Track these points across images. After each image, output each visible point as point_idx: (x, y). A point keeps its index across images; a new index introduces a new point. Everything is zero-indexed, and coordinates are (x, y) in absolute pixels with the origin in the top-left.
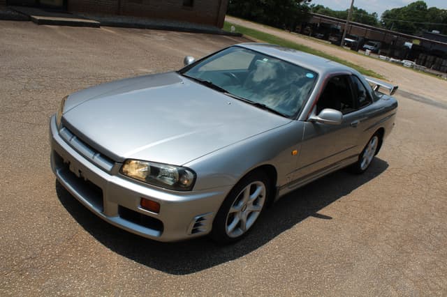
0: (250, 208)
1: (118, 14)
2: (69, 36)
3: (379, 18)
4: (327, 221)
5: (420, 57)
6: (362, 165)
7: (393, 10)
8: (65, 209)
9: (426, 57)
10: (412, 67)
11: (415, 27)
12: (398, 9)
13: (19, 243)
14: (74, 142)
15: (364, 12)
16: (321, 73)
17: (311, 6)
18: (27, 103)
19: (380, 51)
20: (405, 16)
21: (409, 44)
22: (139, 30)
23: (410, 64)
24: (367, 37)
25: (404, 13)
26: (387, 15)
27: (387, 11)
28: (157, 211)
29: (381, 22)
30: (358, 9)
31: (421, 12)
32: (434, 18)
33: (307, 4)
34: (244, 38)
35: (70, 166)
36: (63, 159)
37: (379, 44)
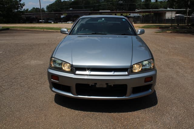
7: (49, 5)
11: (61, 10)
17: (24, 10)
25: (54, 5)
26: (48, 7)
27: (47, 6)
32: (66, 5)
33: (22, 9)
34: (11, 30)
35: (96, 85)
36: (89, 84)
37: (54, 19)
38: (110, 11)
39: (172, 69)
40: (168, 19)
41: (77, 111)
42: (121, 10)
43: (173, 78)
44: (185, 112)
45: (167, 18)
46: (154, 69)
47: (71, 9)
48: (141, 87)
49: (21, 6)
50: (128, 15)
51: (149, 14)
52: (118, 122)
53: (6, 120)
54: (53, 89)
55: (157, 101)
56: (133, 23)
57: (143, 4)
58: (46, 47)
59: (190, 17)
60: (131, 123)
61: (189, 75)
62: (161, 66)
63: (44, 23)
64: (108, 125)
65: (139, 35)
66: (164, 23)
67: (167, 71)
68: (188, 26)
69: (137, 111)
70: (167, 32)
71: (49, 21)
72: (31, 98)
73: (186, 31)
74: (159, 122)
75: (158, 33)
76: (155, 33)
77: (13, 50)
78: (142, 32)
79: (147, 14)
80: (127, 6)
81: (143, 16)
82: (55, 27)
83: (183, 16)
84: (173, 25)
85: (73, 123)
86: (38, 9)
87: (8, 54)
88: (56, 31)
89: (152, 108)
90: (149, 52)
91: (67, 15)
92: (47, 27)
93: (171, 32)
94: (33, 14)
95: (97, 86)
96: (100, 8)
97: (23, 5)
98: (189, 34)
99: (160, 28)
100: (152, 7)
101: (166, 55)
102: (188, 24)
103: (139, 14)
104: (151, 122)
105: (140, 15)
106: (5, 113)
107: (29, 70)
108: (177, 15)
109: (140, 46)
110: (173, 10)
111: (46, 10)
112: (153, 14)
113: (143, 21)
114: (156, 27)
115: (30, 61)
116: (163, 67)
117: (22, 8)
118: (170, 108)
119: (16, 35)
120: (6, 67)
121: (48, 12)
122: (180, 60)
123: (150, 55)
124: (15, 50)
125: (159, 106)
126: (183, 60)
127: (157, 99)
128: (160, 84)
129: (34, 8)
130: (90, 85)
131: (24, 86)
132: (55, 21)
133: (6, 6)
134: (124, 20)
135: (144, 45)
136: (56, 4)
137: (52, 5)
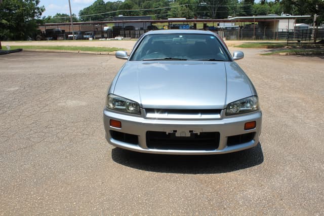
7: (84, 9)
9: (124, 32)
10: (122, 39)
11: (103, 17)
17: (44, 18)
20: (94, 11)
25: (92, 9)
26: (82, 13)
27: (81, 11)
29: (80, 19)
31: (102, 6)
32: (112, 8)
33: (40, 17)
34: (25, 51)
35: (176, 133)
36: (166, 132)
37: (93, 33)
38: (185, 19)
39: (286, 112)
40: (283, 32)
41: (148, 172)
42: (204, 17)
43: (286, 126)
44: (303, 172)
45: (280, 30)
46: (258, 110)
47: (120, 16)
48: (240, 135)
49: (39, 12)
50: (215, 25)
51: (250, 23)
52: (207, 186)
53: (46, 185)
54: (113, 141)
55: (263, 158)
56: (224, 39)
57: (241, 8)
58: (88, 79)
59: (319, 27)
60: (225, 187)
61: (312, 121)
62: (270, 109)
63: (77, 39)
64: (194, 189)
65: (235, 61)
66: (275, 39)
67: (278, 115)
68: (316, 43)
69: (234, 172)
70: (281, 53)
71: (85, 36)
72: (76, 154)
73: (311, 53)
74: (265, 185)
75: (266, 56)
76: (261, 56)
77: (35, 84)
78: (241, 56)
79: (248, 23)
80: (214, 11)
81: (241, 27)
82: (96, 46)
83: (308, 27)
84: (290, 43)
85: (143, 187)
86: (66, 15)
87: (28, 91)
88: (99, 53)
89: (256, 167)
90: (251, 86)
91: (114, 26)
92: (83, 46)
93: (287, 55)
94: (58, 25)
95: (177, 135)
96: (168, 14)
97: (42, 9)
98: (316, 58)
99: (269, 47)
100: (255, 12)
101: (277, 91)
102: (315, 41)
103: (233, 24)
104: (254, 186)
105: (235, 25)
106: (43, 174)
107: (66, 115)
108: (298, 25)
109: (237, 77)
110: (290, 16)
111: (78, 18)
112: (257, 23)
113: (240, 36)
114: (263, 46)
115: (65, 102)
116: (273, 110)
117: (41, 14)
118: (281, 167)
119: (36, 60)
120: (30, 110)
121: (82, 21)
122: (299, 99)
123: (253, 91)
124: (38, 84)
125: (265, 165)
126: (303, 99)
127: (263, 156)
128: (267, 135)
129: (58, 15)
130: (167, 134)
131: (63, 138)
132: (95, 37)
133: (14, 12)
134: (212, 37)
135: (243, 76)
136: (95, 7)
137: (88, 9)
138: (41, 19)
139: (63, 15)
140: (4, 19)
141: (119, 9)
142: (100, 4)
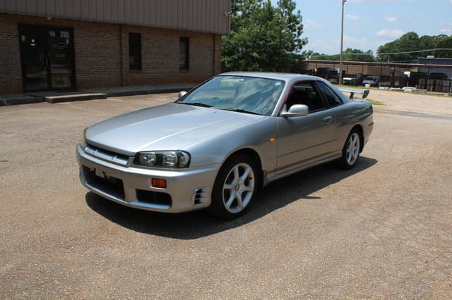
0: (243, 188)
1: (122, 86)
2: (80, 108)
3: (375, 55)
4: (316, 200)
5: (420, 83)
6: (349, 160)
7: (387, 45)
8: (95, 213)
9: (426, 81)
10: (413, 92)
11: (411, 57)
12: (391, 43)
13: (63, 233)
14: (96, 153)
15: (359, 52)
16: (287, 81)
17: (304, 53)
18: (53, 155)
19: (380, 84)
20: (399, 48)
21: (408, 73)
22: (142, 96)
23: (411, 90)
24: (364, 74)
25: (398, 45)
26: (382, 50)
27: (381, 47)
28: (165, 187)
29: (378, 58)
30: (353, 49)
31: (413, 42)
32: (427, 45)
33: (299, 51)
35: (96, 172)
37: (378, 78)
47: (429, 57)
49: (300, 45)
71: (364, 82)
97: (303, 42)
121: (379, 61)
129: (349, 50)
136: (402, 42)
137: (391, 44)
138: (300, 53)
139: (356, 51)
140: (256, 52)
141: (437, 47)
142: (410, 38)
